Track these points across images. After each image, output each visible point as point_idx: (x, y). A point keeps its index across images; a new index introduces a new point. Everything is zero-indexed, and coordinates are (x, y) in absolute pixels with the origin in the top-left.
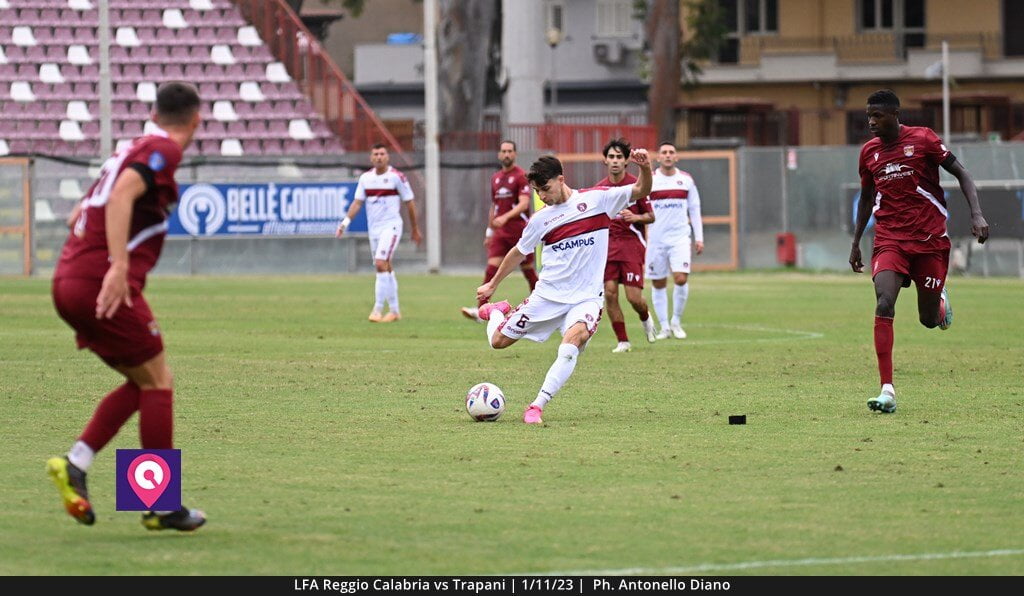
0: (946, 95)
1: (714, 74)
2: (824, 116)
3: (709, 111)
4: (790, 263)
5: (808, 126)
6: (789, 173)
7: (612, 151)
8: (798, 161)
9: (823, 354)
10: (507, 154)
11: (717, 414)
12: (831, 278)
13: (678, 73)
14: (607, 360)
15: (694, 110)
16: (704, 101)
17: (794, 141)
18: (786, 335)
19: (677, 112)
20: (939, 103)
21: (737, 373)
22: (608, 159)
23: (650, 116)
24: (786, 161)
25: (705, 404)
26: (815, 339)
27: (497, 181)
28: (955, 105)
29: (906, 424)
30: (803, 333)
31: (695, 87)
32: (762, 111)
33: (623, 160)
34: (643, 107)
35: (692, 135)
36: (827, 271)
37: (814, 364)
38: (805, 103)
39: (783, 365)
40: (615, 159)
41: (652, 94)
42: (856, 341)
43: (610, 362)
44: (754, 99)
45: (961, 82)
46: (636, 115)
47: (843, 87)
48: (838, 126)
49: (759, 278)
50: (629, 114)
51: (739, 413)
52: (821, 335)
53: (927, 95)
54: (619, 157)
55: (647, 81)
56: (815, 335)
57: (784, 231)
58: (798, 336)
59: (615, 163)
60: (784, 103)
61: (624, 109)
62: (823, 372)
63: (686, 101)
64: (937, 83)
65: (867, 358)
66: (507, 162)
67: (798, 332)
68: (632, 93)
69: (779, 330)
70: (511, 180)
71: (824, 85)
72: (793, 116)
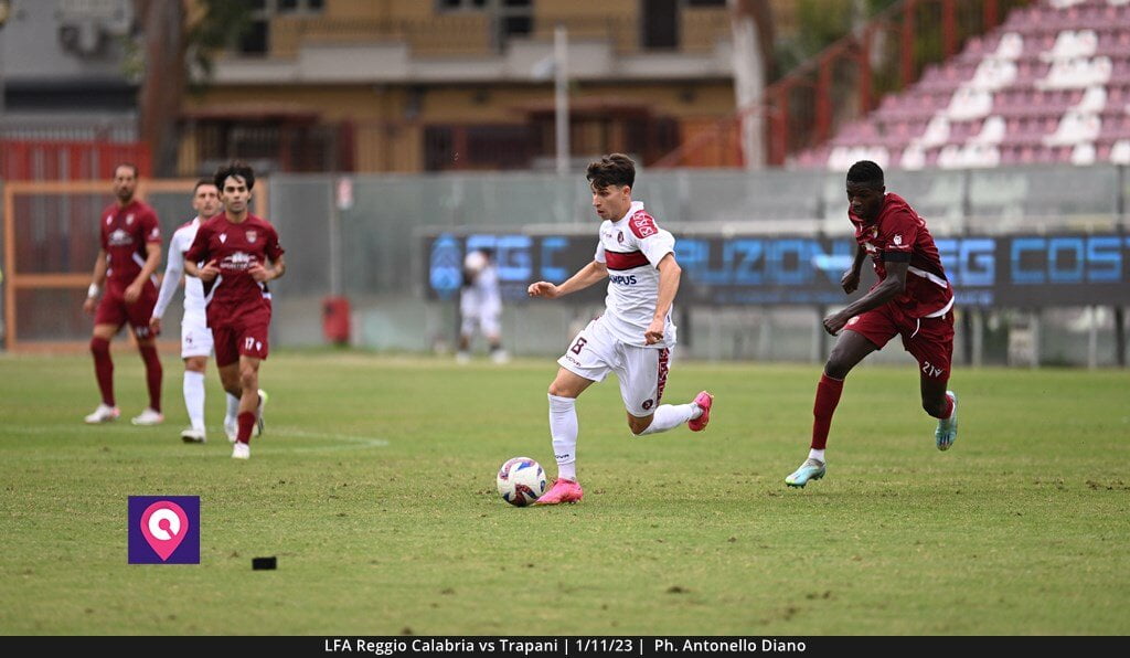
0: (561, 104)
1: (232, 70)
2: (390, 131)
3: (226, 124)
4: (342, 340)
5: (367, 146)
6: (342, 213)
7: (230, 182)
8: (355, 194)
9: (387, 469)
10: (124, 183)
11: (235, 555)
12: (399, 362)
13: (181, 70)
14: (78, 478)
15: (204, 123)
16: (220, 108)
17: (347, 165)
18: (334, 443)
19: (181, 124)
20: (550, 116)
21: (265, 496)
22: (226, 193)
23: (143, 129)
24: (336, 196)
25: (219, 541)
26: (377, 448)
27: (109, 220)
28: (576, 119)
29: (503, 569)
30: (360, 439)
31: (206, 90)
32: (304, 124)
33: (246, 193)
34: (131, 117)
35: (203, 155)
36: (394, 352)
37: (375, 483)
38: (365, 114)
39: (330, 486)
40: (237, 193)
41: (144, 97)
42: (433, 451)
43: (82, 481)
44: (292, 107)
45: (583, 85)
46: (123, 128)
47: (417, 91)
48: (410, 146)
49: (298, 361)
50: (111, 128)
51: (266, 554)
52: (385, 443)
53: (536, 103)
54: (241, 189)
55: (137, 78)
56: (376, 442)
57: (334, 293)
58: (353, 443)
59: (237, 198)
60: (333, 112)
61: (104, 118)
62: (387, 495)
63: (193, 108)
64: (547, 86)
65: (450, 476)
66: (125, 194)
67: (352, 439)
68: (116, 95)
69: (325, 436)
70: (130, 219)
71: (389, 89)
72: (347, 132)
